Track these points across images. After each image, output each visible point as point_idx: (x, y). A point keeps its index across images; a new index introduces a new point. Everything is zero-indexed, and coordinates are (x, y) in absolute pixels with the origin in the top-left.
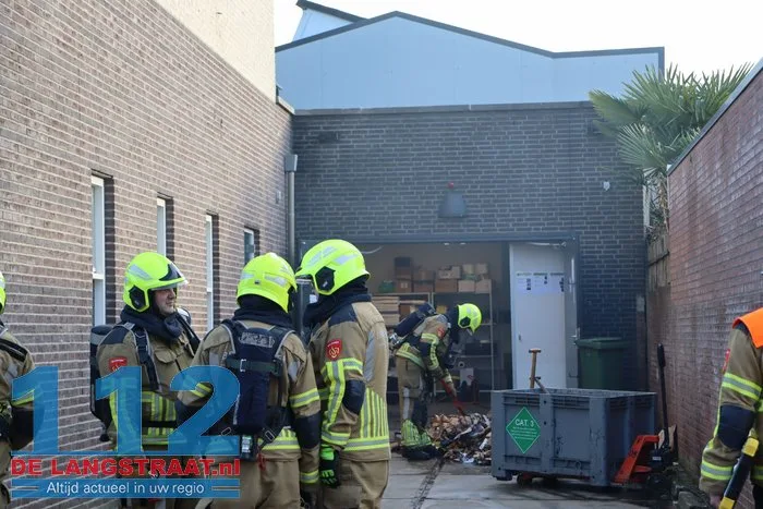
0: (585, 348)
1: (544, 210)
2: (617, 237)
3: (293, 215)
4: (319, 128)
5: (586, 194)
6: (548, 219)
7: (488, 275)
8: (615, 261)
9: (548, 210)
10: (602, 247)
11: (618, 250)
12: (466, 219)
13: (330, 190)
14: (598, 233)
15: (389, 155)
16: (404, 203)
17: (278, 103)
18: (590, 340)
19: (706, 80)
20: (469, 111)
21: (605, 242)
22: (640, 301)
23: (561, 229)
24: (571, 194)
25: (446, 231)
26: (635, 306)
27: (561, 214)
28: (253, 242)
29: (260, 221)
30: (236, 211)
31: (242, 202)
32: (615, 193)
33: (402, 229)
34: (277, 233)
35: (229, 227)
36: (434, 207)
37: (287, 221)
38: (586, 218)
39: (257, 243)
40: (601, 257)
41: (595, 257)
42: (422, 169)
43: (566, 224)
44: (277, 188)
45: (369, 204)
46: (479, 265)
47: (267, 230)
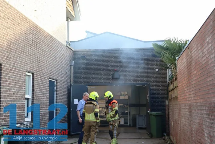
0: (151, 115)
1: (140, 76)
2: (160, 84)
3: (72, 77)
4: (81, 55)
5: (152, 72)
6: (141, 79)
7: (127, 95)
8: (160, 91)
9: (142, 76)
10: (156, 87)
11: (160, 88)
12: (119, 79)
13: (83, 71)
14: (155, 83)
15: (99, 62)
16: (103, 75)
17: (67, 46)
18: (153, 113)
19: (184, 42)
22: (167, 102)
23: (145, 82)
24: (148, 72)
25: (114, 82)
26: (165, 103)
27: (145, 78)
28: (55, 84)
29: (58, 78)
30: (44, 73)
31: (48, 71)
32: (159, 72)
33: (102, 82)
34: (66, 82)
35: (40, 78)
36: (111, 76)
37: (71, 79)
38: (152, 79)
39: (57, 84)
40: (156, 89)
41: (154, 89)
42: (108, 65)
43: (146, 80)
44: (66, 69)
45: (94, 75)
46: (125, 92)
47: (61, 80)
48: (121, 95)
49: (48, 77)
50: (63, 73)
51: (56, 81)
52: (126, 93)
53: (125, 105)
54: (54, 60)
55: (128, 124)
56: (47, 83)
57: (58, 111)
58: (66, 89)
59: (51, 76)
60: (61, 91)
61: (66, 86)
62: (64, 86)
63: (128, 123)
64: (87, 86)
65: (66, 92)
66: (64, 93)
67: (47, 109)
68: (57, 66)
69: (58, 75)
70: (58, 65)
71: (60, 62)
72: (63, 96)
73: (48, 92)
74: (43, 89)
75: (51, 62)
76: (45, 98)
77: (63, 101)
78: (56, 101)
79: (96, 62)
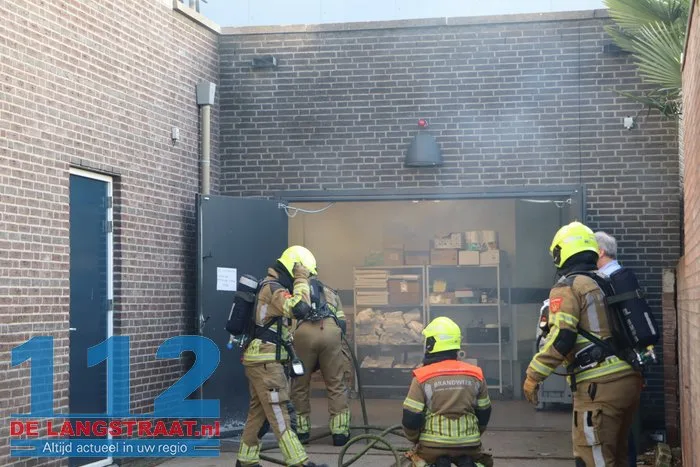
1: (544, 156)
2: (643, 192)
3: (207, 162)
4: (252, 51)
5: (601, 134)
6: (549, 168)
7: (496, 245)
8: (640, 224)
9: (550, 155)
10: (622, 205)
11: (644, 209)
12: (440, 169)
13: (264, 132)
14: (617, 186)
15: (341, 86)
16: (361, 148)
17: (177, 10)
20: (445, 26)
21: (625, 199)
22: (668, 278)
23: (567, 180)
24: (580, 135)
25: (415, 184)
26: (661, 283)
27: (567, 161)
28: (110, 193)
29: (122, 164)
30: (38, 142)
31: (59, 130)
32: (640, 133)
33: (358, 182)
34: (175, 184)
35: (14, 163)
36: (399, 154)
37: (200, 170)
38: (600, 167)
39: (117, 194)
40: (620, 219)
41: (612, 219)
42: (384, 103)
43: (572, 174)
44: (176, 124)
45: (315, 149)
46: (485, 232)
47: (145, 177)
48: (465, 247)
49: (65, 158)
50: (156, 140)
51: (116, 178)
52: (489, 237)
53: (484, 297)
54: (95, 78)
55: (500, 387)
56: (57, 190)
57: (126, 323)
58: (175, 218)
59: (79, 153)
60: (143, 227)
61: (171, 205)
62: (159, 202)
63: (498, 384)
64: (280, 205)
65: (173, 231)
66: (165, 237)
67: (60, 318)
68: (115, 109)
69: (122, 149)
70: (121, 104)
71: (137, 87)
72: (154, 250)
73: (63, 233)
74: (33, 221)
75: (80, 88)
76: (47, 260)
77: (157, 278)
78: (115, 277)
79: (329, 86)
